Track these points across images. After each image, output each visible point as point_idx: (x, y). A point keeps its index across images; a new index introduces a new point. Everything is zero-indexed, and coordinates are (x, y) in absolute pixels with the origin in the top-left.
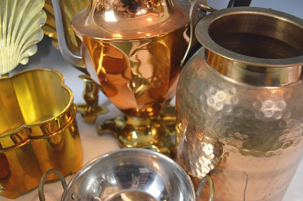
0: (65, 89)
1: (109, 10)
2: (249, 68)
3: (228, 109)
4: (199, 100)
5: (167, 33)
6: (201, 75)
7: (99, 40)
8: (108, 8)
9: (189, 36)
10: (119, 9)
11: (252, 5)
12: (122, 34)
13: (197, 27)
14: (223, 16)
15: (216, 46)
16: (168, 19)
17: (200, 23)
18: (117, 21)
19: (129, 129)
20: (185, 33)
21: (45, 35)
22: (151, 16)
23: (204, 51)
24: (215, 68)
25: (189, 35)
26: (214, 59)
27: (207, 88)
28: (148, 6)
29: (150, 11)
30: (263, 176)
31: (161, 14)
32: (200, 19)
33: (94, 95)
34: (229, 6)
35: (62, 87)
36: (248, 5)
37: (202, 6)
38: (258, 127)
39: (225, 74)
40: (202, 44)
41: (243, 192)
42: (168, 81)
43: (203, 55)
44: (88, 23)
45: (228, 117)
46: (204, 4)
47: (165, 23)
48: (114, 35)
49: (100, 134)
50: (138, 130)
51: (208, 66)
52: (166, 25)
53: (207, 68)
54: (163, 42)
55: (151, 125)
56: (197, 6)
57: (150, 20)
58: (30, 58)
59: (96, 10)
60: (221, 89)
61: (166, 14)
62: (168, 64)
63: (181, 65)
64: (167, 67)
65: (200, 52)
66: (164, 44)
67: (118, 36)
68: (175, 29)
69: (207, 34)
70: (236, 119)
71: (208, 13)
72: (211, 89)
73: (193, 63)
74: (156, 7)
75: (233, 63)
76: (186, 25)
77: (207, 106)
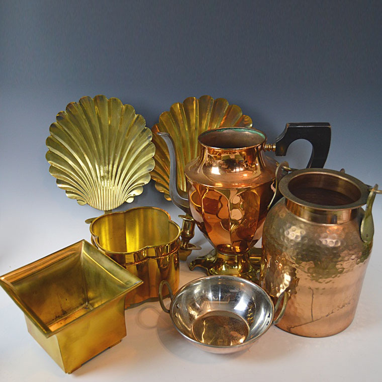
0: (172, 223)
1: (215, 166)
2: (315, 212)
3: (298, 238)
4: (279, 232)
5: (258, 185)
6: (282, 216)
7: (206, 187)
8: (215, 165)
9: (275, 188)
10: (223, 166)
11: (324, 168)
12: (223, 184)
13: (280, 182)
14: (301, 174)
15: (292, 195)
16: (260, 175)
17: (283, 179)
18: (219, 174)
19: (219, 262)
20: (272, 185)
21: (151, 179)
22: (247, 173)
23: (285, 199)
24: (292, 211)
25: (274, 186)
26: (291, 205)
27: (285, 224)
28: (245, 166)
29: (246, 169)
30: (324, 292)
31: (255, 172)
32: (284, 176)
33: (190, 233)
34: (308, 167)
35: (169, 222)
36: (322, 167)
37: (285, 167)
38: (318, 251)
39: (300, 216)
40: (283, 194)
41: (310, 307)
42: (256, 223)
43: (284, 202)
44: (199, 171)
45: (298, 244)
46: (286, 166)
47: (257, 179)
48: (216, 184)
49: (191, 269)
50: (227, 263)
51: (287, 210)
52: (258, 179)
53: (286, 211)
54: (255, 191)
55: (238, 261)
56: (281, 167)
57: (245, 175)
58: (135, 197)
59: (205, 165)
60: (294, 225)
61: (259, 172)
62: (258, 209)
63: (268, 209)
64: (256, 211)
65: (282, 200)
66: (256, 193)
67: (220, 185)
68: (264, 183)
69: (287, 188)
70: (303, 245)
71: (289, 172)
72: (288, 225)
73: (276, 208)
74: (251, 167)
75: (304, 208)
76: (273, 180)
77: (284, 236)
